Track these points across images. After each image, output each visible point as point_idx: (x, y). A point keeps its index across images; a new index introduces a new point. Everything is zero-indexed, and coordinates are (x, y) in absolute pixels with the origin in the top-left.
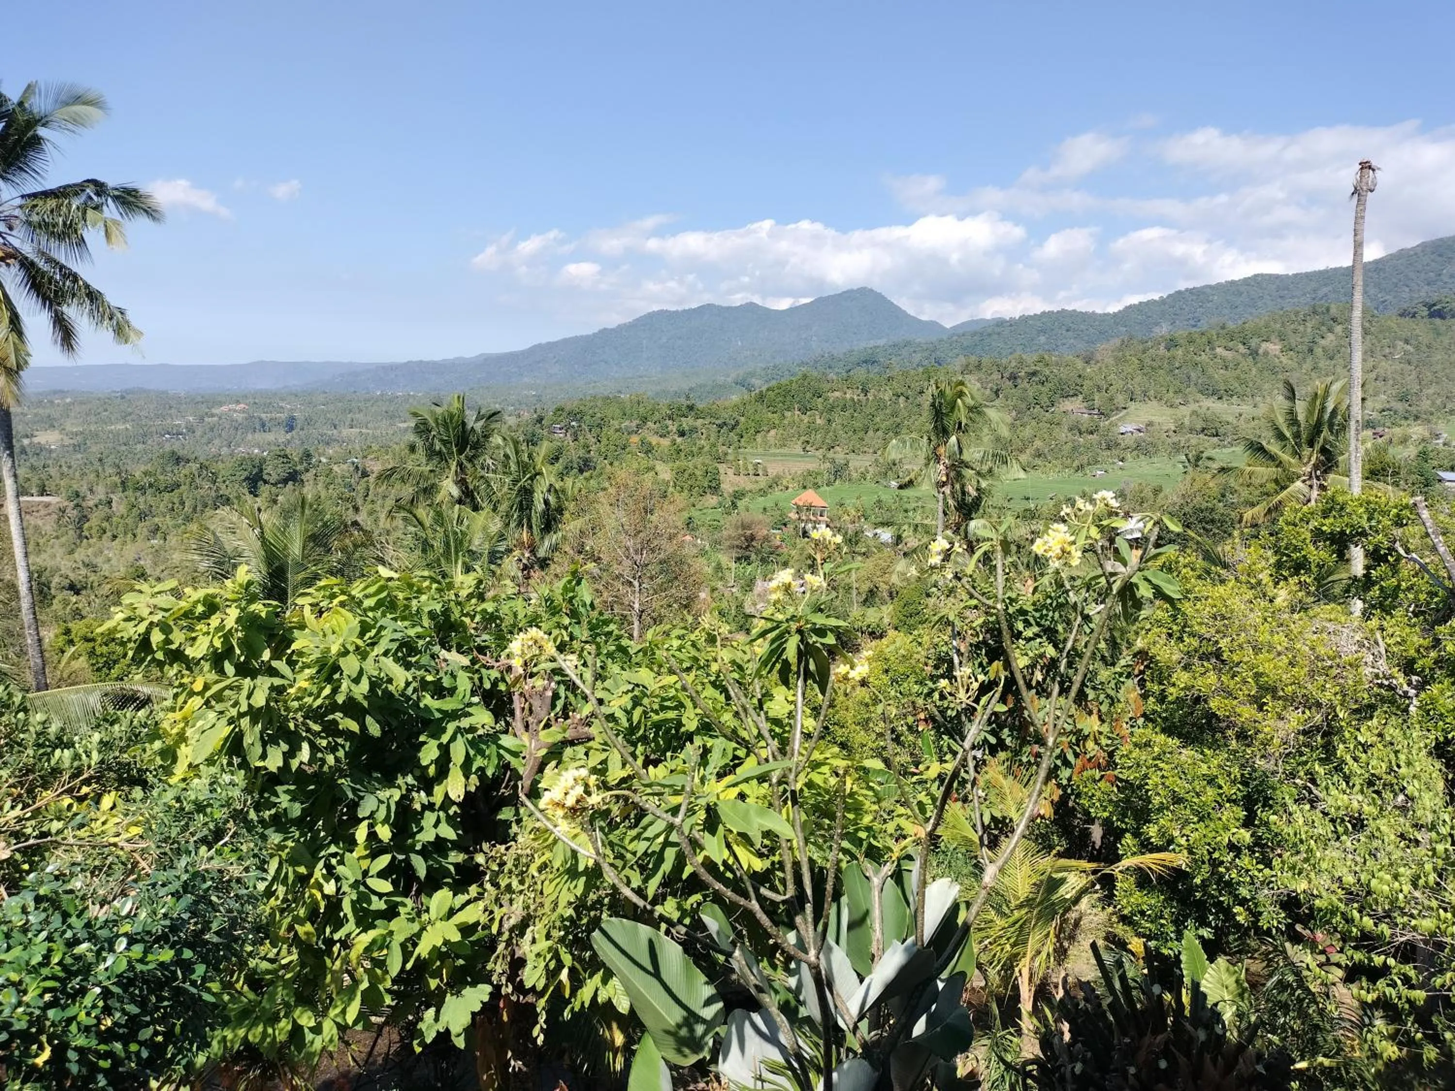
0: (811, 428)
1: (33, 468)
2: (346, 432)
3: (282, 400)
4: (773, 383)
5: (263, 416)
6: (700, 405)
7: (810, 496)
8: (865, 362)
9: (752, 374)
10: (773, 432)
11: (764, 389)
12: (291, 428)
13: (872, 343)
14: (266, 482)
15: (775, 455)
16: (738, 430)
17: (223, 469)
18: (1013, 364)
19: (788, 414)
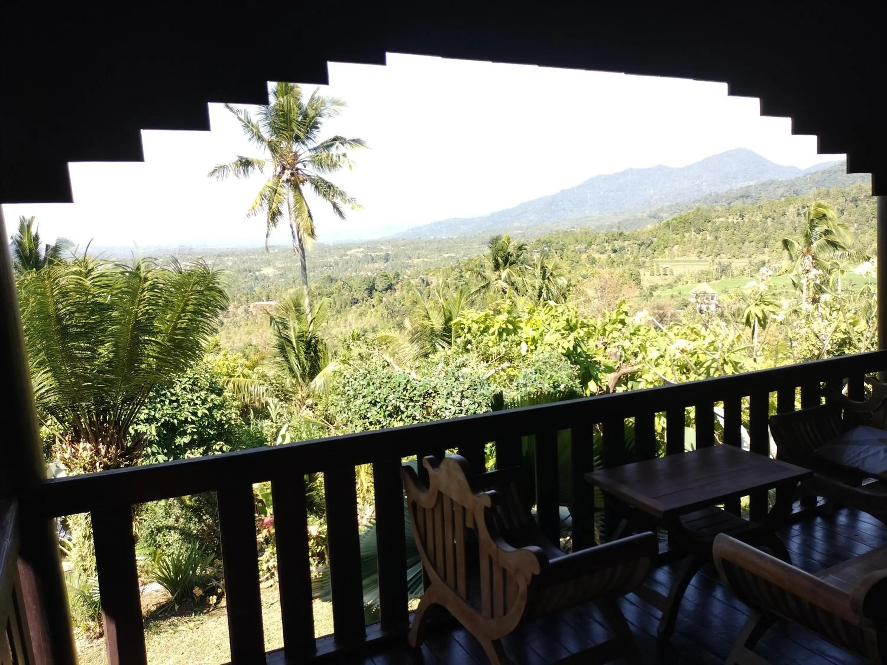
0: (704, 243)
2: (416, 261)
3: (382, 244)
4: (676, 216)
5: (373, 254)
6: (626, 233)
7: (704, 287)
8: (742, 197)
9: (661, 210)
10: (676, 247)
11: (670, 219)
12: (387, 260)
13: (746, 184)
14: (376, 290)
15: (677, 261)
16: (652, 246)
17: (355, 284)
18: (855, 191)
19: (687, 234)
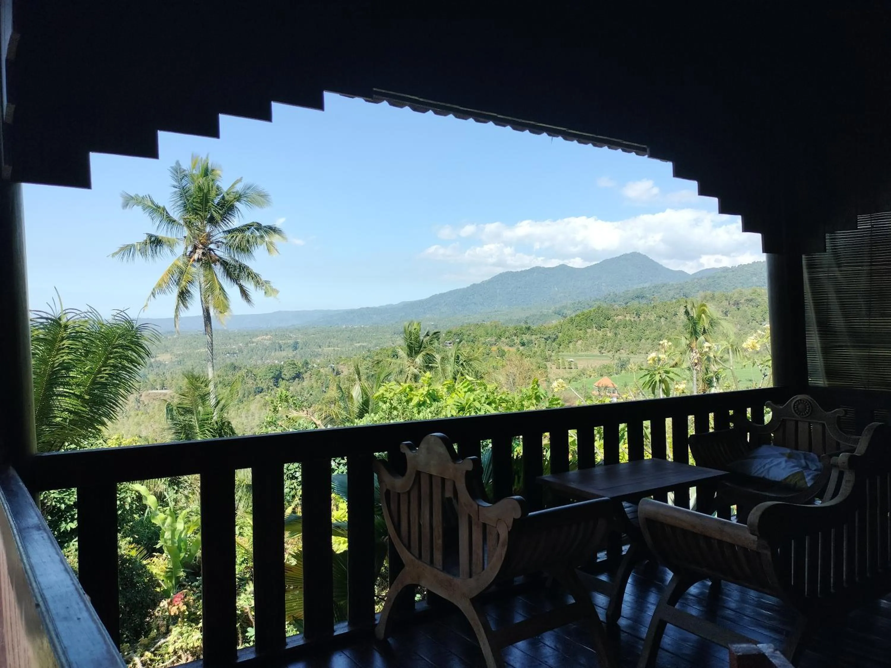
0: (605, 339)
1: (158, 374)
2: (326, 349)
3: (291, 332)
4: (578, 312)
5: (280, 342)
6: (534, 327)
7: (606, 381)
8: (638, 297)
9: (565, 307)
10: (580, 342)
11: (573, 315)
12: (296, 349)
13: (641, 286)
14: (283, 379)
15: (582, 356)
16: (557, 341)
17: (260, 372)
18: (736, 295)
19: (589, 331)
